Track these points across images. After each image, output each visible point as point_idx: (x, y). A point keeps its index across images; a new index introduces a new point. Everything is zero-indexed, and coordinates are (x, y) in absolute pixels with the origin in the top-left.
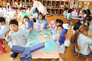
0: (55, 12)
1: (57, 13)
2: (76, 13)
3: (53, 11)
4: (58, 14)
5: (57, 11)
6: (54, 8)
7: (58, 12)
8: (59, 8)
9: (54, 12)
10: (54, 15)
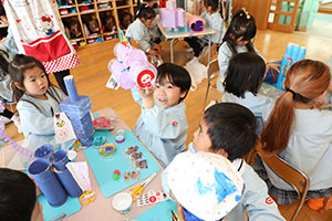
0: (85, 30)
1: (91, 33)
2: (176, 13)
3: (75, 27)
4: (98, 32)
5: (92, 24)
6: (74, 13)
7: (97, 26)
8: (92, 7)
9: (80, 30)
10: (83, 44)
